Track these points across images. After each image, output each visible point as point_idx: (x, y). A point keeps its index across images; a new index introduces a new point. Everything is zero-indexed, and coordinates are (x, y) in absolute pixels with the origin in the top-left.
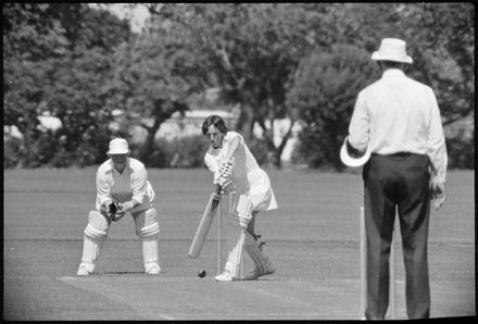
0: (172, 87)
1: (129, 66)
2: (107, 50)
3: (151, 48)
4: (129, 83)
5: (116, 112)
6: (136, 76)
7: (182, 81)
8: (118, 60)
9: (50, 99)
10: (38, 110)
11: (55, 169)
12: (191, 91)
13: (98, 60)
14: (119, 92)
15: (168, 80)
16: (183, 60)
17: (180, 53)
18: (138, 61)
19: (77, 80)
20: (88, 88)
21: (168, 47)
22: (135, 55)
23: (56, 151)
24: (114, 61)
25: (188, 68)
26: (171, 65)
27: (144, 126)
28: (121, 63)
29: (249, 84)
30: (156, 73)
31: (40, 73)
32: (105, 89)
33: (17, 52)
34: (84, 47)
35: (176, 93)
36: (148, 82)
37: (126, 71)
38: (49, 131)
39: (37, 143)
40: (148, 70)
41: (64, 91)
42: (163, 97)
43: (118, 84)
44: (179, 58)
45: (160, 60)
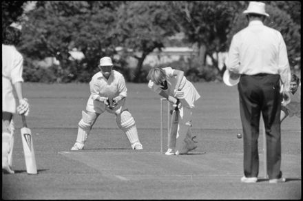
0: (153, 32)
1: (126, 19)
2: (113, 9)
3: (140, 9)
4: (125, 30)
5: (118, 49)
6: (130, 26)
7: (160, 28)
8: (119, 16)
9: (77, 40)
10: (69, 48)
11: (79, 84)
12: (165, 35)
13: (106, 16)
14: (120, 35)
15: (151, 28)
16: (160, 15)
17: (158, 11)
18: (132, 16)
19: (93, 29)
20: (100, 33)
21: (151, 7)
22: (130, 13)
23: (80, 73)
24: (117, 16)
25: (164, 21)
26: (153, 19)
27: (136, 57)
28: (121, 18)
29: (203, 31)
30: (143, 24)
31: (70, 24)
32: (111, 34)
33: (57, 11)
34: (98, 8)
35: (156, 36)
36: (138, 29)
37: (124, 22)
38: (76, 61)
39: (69, 68)
40: (138, 21)
41: (85, 35)
42: (147, 39)
43: (119, 31)
44: (157, 15)
45: (146, 16)
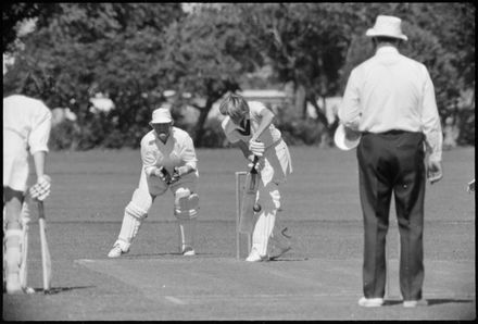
0: (223, 66)
1: (179, 46)
2: (159, 29)
3: (202, 28)
4: (179, 63)
5: (168, 93)
6: (187, 57)
7: (233, 60)
8: (169, 41)
9: (102, 81)
10: (91, 92)
11: (107, 151)
12: (242, 71)
13: (148, 41)
14: (171, 71)
15: (220, 60)
16: (234, 39)
17: (230, 32)
18: (189, 40)
19: (128, 62)
20: (138, 69)
21: (219, 26)
22: (185, 35)
23: (109, 132)
24: (165, 41)
25: (239, 48)
26: (222, 45)
27: (195, 106)
28: (171, 44)
29: (300, 63)
30: (207, 52)
31: (92, 54)
32: (156, 69)
33: (68, 37)
34: (135, 28)
35: (228, 72)
36: (199, 62)
37: (176, 50)
38: (102, 113)
39: (90, 125)
40: (199, 50)
41: (115, 73)
42: (214, 77)
43: (168, 64)
44: (229, 38)
45: (211, 40)
